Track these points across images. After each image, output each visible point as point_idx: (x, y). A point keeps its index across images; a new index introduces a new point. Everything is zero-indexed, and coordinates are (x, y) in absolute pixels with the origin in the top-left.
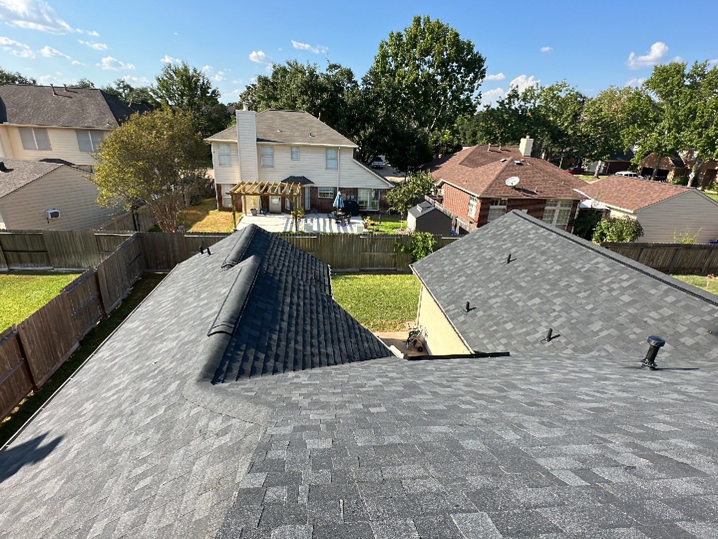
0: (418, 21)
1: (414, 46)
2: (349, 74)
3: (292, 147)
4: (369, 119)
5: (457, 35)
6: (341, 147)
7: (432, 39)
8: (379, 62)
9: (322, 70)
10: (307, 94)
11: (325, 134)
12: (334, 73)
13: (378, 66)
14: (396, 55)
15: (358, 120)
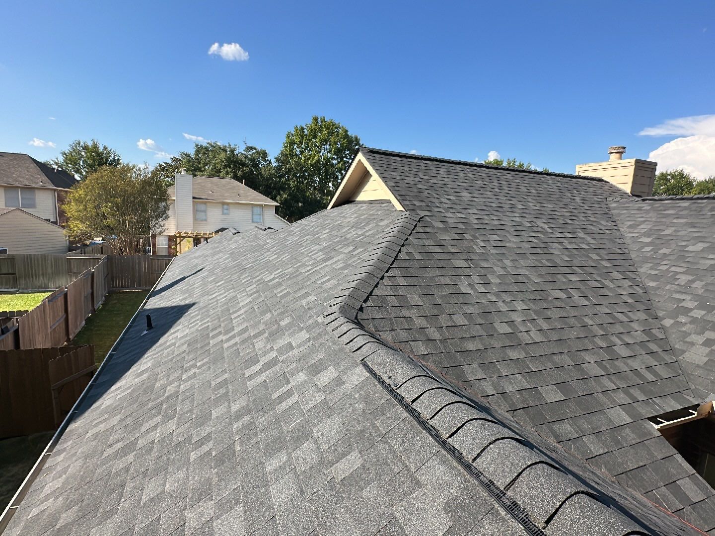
0: (316, 119)
1: (315, 137)
2: (264, 154)
3: (224, 204)
4: (282, 188)
5: (346, 131)
6: (265, 205)
7: (328, 133)
8: (287, 147)
9: (240, 150)
10: (230, 167)
11: (250, 195)
12: (251, 153)
13: (286, 150)
14: (301, 143)
15: (274, 188)
